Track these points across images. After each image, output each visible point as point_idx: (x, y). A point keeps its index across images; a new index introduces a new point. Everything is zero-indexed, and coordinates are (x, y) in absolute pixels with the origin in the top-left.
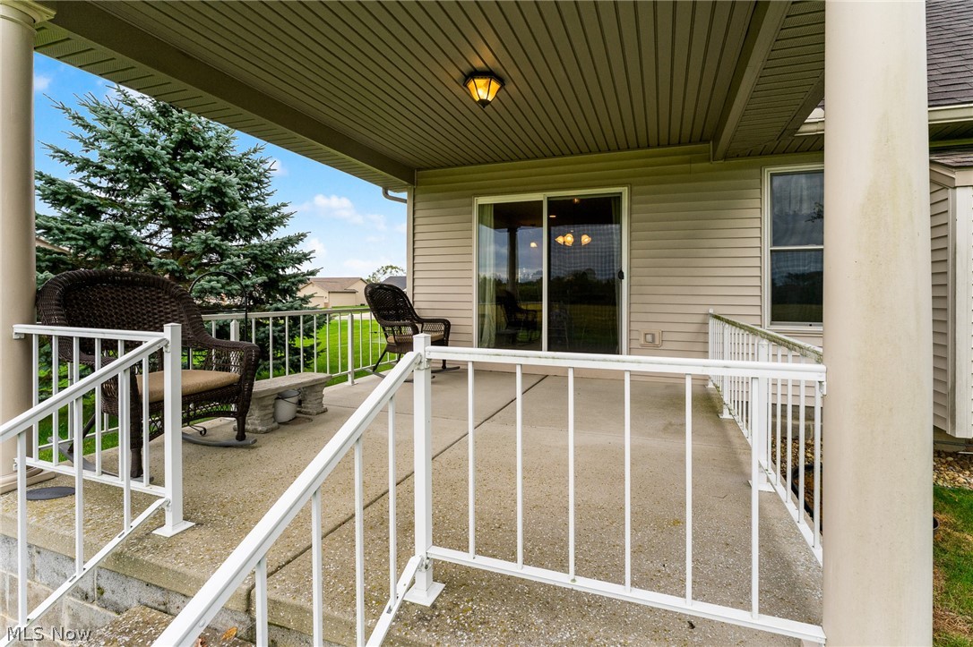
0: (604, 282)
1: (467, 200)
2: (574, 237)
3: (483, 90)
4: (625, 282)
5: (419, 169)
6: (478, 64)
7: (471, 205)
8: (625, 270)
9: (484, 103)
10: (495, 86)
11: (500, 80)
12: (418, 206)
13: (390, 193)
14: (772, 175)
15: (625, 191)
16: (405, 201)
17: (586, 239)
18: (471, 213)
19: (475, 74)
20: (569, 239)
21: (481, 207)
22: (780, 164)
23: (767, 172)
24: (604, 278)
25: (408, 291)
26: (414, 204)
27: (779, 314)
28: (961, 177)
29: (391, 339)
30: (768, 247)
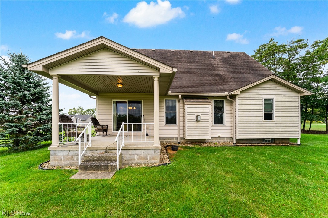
0: (138, 117)
1: (111, 100)
2: (132, 107)
3: (120, 86)
4: (142, 117)
5: (99, 92)
6: (119, 82)
7: (112, 101)
8: (142, 115)
9: (120, 88)
10: (122, 85)
11: (123, 84)
12: (99, 100)
13: (91, 96)
14: (166, 100)
15: (142, 100)
16: (96, 99)
17: (135, 108)
18: (112, 102)
19: (119, 84)
20: (131, 108)
21: (114, 101)
22: (167, 98)
23: (165, 99)
24: (138, 115)
25: (97, 118)
26: (98, 99)
27: (167, 123)
28: (186, 103)
29: (96, 129)
30: (165, 112)
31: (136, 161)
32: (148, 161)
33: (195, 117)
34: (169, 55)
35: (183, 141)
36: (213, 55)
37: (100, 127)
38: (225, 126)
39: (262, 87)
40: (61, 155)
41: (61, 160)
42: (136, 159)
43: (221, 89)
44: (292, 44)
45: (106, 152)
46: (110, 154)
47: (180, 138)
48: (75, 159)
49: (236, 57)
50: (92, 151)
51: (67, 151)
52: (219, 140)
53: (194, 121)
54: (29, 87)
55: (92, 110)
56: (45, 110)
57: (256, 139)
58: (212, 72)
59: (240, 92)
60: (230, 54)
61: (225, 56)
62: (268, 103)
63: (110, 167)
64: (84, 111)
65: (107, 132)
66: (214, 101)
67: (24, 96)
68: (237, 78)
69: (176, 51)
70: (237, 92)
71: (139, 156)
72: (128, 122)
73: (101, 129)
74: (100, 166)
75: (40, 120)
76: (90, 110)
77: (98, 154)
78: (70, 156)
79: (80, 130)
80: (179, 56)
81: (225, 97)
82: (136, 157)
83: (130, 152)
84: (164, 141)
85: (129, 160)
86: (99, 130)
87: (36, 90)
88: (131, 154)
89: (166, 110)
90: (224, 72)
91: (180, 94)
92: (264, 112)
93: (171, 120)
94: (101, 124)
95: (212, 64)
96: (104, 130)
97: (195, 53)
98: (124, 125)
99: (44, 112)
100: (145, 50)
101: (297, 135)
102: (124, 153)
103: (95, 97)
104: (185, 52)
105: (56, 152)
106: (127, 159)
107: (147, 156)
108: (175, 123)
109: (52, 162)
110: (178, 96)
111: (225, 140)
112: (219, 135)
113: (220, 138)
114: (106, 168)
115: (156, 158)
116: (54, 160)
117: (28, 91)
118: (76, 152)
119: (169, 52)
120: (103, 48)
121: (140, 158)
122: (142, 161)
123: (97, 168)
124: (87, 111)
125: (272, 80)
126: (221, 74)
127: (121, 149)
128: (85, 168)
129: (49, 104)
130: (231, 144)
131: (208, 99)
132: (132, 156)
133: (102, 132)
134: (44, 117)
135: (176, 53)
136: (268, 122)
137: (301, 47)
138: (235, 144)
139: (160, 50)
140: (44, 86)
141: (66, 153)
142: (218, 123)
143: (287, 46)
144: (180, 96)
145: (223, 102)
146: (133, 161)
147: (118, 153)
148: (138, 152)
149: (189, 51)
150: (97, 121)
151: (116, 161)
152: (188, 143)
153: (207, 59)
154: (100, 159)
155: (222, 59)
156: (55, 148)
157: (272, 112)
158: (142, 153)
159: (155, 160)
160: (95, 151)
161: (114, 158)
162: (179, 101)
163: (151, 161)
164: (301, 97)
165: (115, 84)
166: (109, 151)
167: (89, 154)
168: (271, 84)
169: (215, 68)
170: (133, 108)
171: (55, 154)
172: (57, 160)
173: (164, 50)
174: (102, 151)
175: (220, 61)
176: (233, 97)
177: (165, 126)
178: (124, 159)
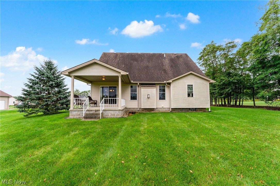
1: (99, 86)
3: (104, 79)
4: (117, 96)
8: (117, 94)
13: (88, 84)
15: (117, 86)
19: (103, 78)
20: (111, 90)
21: (101, 87)
23: (130, 85)
24: (114, 95)
26: (92, 86)
27: (131, 99)
28: (141, 88)
29: (91, 102)
30: (130, 93)
31: (110, 116)
32: (116, 116)
33: (147, 96)
34: (137, 56)
35: (140, 110)
36: (165, 56)
37: (93, 102)
38: (166, 101)
39: (186, 78)
40: (74, 113)
41: (74, 116)
42: (110, 115)
43: (163, 79)
44: (226, 45)
45: (95, 112)
46: (97, 112)
47: (139, 108)
48: (81, 115)
49: (179, 57)
50: (89, 112)
51: (77, 111)
52: (162, 109)
53: (146, 98)
54: (54, 79)
55: (86, 92)
56: (62, 92)
57: (185, 108)
58: (161, 68)
59: (172, 81)
60: (176, 55)
61: (173, 57)
62: (190, 87)
63: (97, 117)
64: (80, 92)
65: (96, 104)
66: (159, 86)
67: (52, 84)
68: (175, 72)
69: (141, 53)
70: (170, 81)
71: (111, 114)
72: (109, 98)
73: (93, 103)
74: (93, 117)
75: (60, 97)
76: (84, 92)
77: (92, 112)
78: (79, 114)
79: (83, 102)
80: (143, 58)
81: (165, 84)
82: (110, 114)
83: (107, 112)
84: (130, 110)
85: (106, 116)
86: (92, 103)
87: (58, 80)
88: (107, 113)
89: (131, 91)
90: (168, 68)
91: (138, 83)
92: (188, 92)
93: (134, 98)
94: (93, 100)
95: (162, 63)
96: (95, 103)
97: (154, 55)
98: (105, 99)
99: (62, 93)
100: (122, 53)
101: (208, 106)
102: (104, 112)
103: (90, 84)
104: (147, 54)
105: (72, 112)
106: (105, 115)
107: (115, 114)
108: (136, 99)
109: (70, 117)
110: (137, 83)
111: (166, 109)
112: (163, 106)
113: (163, 108)
114: (95, 118)
115: (119, 115)
116: (71, 116)
117: (54, 81)
118: (82, 112)
119: (137, 55)
120: (95, 63)
121: (111, 115)
122: (112, 116)
123: (91, 118)
124: (82, 92)
125: (191, 74)
126: (166, 69)
127: (102, 110)
128: (86, 117)
129: (63, 88)
130: (169, 111)
131: (155, 85)
132: (108, 114)
133: (94, 104)
134: (62, 96)
135: (141, 55)
136: (190, 98)
137: (233, 47)
138: (171, 111)
139: (131, 53)
140: (61, 78)
141: (77, 112)
142: (162, 99)
143: (222, 46)
144: (138, 84)
145: (165, 86)
146: (108, 116)
147: (101, 112)
148: (110, 112)
149: (150, 53)
150: (91, 98)
151: (100, 115)
152: (143, 111)
153: (160, 59)
154: (93, 114)
155: (170, 59)
156: (72, 110)
157: (192, 92)
158: (112, 112)
159: (119, 116)
160: (90, 111)
161: (99, 114)
162: (138, 86)
163: (117, 116)
164: (210, 83)
165: (101, 78)
166: (97, 111)
167: (88, 112)
168: (191, 76)
169: (164, 65)
170: (112, 90)
171: (72, 113)
172: (73, 116)
173: (134, 53)
174: (94, 111)
175: (168, 60)
176: (169, 84)
177: (130, 101)
178: (104, 115)
